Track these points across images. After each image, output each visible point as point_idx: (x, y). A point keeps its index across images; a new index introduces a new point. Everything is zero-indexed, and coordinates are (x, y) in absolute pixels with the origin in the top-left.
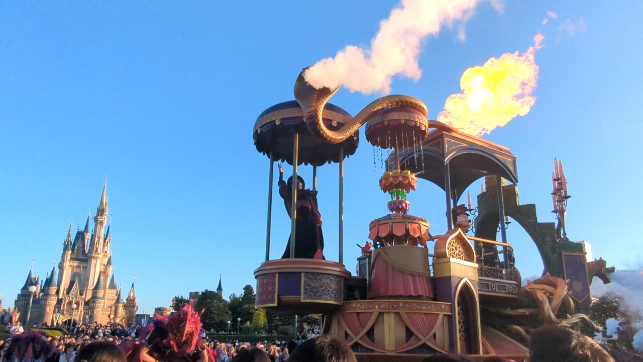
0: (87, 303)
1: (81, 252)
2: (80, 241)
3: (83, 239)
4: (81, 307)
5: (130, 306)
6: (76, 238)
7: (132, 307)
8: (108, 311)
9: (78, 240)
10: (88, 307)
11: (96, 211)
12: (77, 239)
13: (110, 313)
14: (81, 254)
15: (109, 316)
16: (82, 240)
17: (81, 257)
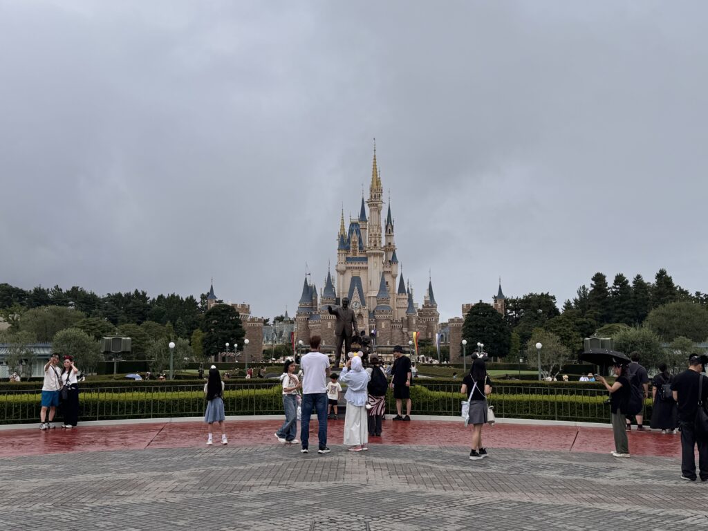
0: (372, 314)
1: (358, 249)
2: (354, 234)
3: (358, 232)
4: (366, 320)
5: (427, 315)
6: (349, 231)
7: (431, 316)
8: (400, 323)
9: (352, 233)
10: (374, 319)
11: (369, 192)
12: (351, 231)
13: (401, 326)
14: (358, 252)
15: (402, 330)
16: (356, 233)
17: (358, 255)
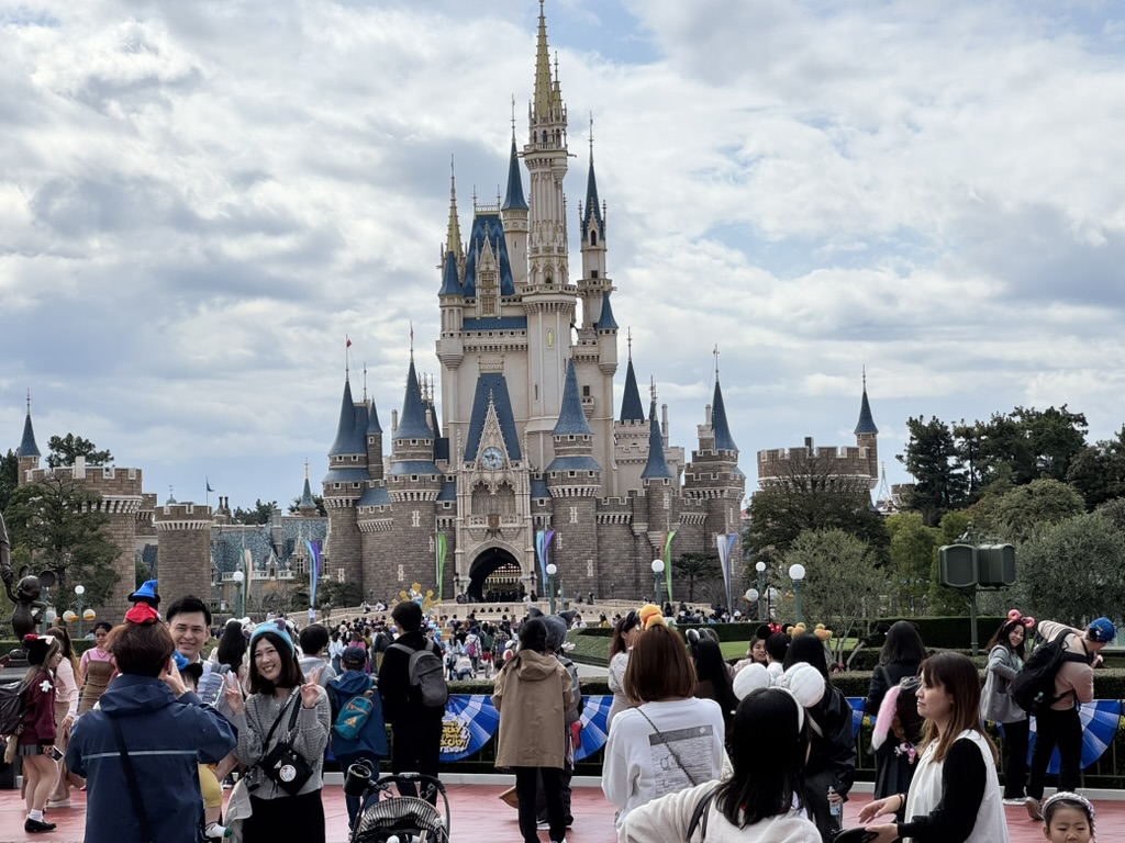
4: (523, 502)
8: (624, 508)
10: (546, 499)
13: (629, 515)
14: (499, 302)
15: (630, 526)
16: (494, 246)
17: (501, 310)
